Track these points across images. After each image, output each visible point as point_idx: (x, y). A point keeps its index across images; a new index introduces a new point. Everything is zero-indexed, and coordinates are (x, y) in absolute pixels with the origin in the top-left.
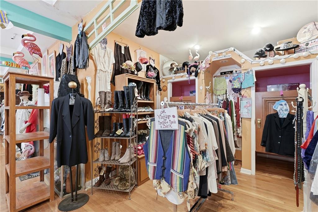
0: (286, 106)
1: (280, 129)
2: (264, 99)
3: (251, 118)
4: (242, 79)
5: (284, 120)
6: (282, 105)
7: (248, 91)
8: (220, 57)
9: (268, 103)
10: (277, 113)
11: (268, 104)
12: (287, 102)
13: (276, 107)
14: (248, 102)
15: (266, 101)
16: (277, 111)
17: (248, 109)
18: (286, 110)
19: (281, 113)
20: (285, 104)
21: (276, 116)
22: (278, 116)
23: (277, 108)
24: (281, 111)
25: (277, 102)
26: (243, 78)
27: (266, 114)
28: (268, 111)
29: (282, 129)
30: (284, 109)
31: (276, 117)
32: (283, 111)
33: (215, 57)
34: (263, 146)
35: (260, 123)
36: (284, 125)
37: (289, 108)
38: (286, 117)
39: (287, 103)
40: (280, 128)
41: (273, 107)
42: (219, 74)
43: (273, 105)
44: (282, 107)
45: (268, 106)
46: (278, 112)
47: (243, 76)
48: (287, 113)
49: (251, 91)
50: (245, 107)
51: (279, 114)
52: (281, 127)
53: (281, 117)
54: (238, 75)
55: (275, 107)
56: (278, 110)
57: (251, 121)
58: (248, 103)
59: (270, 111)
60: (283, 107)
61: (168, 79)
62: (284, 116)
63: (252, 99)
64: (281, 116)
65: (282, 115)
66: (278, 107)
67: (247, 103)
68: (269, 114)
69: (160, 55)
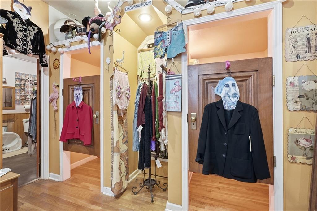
0: (234, 87)
1: (225, 131)
2: (201, 77)
3: (181, 112)
4: (167, 42)
5: (232, 114)
6: (228, 87)
7: (176, 63)
8: (135, 5)
9: (208, 83)
10: (221, 101)
11: (207, 87)
12: (236, 81)
13: (219, 91)
14: (176, 82)
15: (204, 79)
16: (220, 97)
17: (176, 95)
18: (235, 95)
19: (227, 102)
20: (234, 85)
21: (219, 107)
22: (222, 106)
23: (221, 92)
24: (227, 97)
25: (220, 81)
26: (169, 40)
27: (204, 102)
28: (207, 98)
29: (228, 130)
30: (231, 94)
31: (219, 109)
32: (229, 96)
33: (128, 5)
34: (199, 162)
35: (196, 120)
36: (232, 122)
37: (239, 91)
38: (234, 108)
39: (235, 83)
40: (225, 128)
41: (214, 90)
42: (146, 47)
43: (215, 87)
44: (228, 89)
45: (207, 90)
46: (222, 99)
47: (169, 36)
48: (235, 100)
49: (181, 63)
50: (172, 91)
51: (224, 103)
52: (227, 127)
53: (226, 109)
54: (161, 36)
55: (217, 91)
56: (222, 95)
57: (181, 117)
58: (177, 84)
59: (211, 99)
60: (230, 90)
61: (59, 48)
62: (232, 107)
63: (183, 77)
64: (226, 107)
65: (228, 105)
66: (222, 90)
67: (175, 84)
68: (209, 103)
69: (49, 5)
